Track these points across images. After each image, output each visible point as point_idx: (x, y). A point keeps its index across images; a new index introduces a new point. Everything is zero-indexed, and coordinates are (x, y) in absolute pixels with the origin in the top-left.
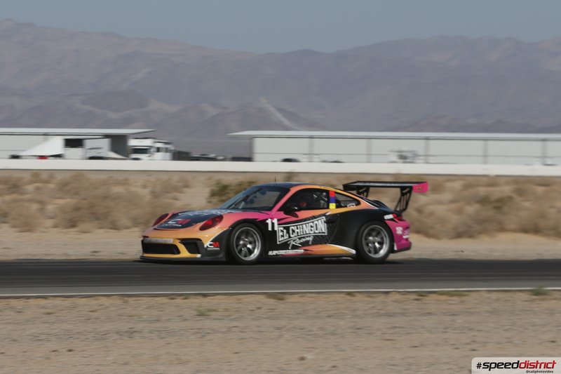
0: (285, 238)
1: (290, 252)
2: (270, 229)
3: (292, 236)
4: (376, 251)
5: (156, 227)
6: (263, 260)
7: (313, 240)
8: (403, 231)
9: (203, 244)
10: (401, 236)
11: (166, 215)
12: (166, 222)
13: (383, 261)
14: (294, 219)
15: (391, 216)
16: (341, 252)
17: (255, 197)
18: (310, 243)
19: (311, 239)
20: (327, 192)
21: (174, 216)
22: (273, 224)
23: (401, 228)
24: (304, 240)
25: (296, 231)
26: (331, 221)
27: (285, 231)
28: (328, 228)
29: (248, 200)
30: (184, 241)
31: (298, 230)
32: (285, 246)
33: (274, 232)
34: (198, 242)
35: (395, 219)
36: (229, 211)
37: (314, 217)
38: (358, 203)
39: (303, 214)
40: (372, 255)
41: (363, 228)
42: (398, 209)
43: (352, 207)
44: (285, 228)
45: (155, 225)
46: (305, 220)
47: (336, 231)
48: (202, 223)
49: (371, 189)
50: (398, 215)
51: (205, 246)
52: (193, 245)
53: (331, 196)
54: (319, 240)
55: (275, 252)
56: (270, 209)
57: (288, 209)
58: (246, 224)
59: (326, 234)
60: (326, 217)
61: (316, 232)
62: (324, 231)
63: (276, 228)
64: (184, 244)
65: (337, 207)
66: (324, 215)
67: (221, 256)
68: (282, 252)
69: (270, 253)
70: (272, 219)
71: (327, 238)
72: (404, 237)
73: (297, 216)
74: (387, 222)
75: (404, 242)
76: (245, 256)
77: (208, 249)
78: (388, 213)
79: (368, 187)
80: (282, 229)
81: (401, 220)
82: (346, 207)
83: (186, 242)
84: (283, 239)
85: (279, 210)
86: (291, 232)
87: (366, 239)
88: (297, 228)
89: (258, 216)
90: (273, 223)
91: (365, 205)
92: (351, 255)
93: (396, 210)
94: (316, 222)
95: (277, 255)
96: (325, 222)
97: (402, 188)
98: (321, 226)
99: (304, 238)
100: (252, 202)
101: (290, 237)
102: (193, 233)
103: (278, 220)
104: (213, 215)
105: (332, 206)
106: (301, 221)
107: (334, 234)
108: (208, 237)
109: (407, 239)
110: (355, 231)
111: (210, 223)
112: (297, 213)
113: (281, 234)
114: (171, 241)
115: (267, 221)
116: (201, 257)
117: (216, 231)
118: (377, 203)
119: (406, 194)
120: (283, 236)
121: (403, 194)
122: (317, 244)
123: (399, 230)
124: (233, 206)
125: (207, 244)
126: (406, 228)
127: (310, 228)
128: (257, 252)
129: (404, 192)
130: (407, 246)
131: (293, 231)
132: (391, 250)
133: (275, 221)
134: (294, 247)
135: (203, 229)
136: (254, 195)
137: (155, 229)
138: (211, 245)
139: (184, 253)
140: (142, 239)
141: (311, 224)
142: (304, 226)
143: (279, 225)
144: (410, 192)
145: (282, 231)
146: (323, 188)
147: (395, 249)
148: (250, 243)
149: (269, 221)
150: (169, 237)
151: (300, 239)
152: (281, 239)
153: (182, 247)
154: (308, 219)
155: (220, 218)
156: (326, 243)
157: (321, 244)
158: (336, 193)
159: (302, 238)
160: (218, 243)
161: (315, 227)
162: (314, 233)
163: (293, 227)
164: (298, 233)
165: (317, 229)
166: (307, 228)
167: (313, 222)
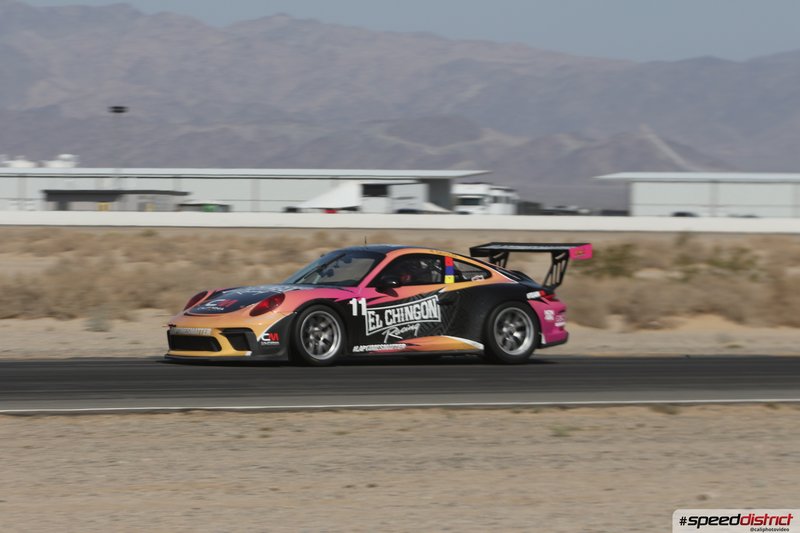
0: (378, 326)
1: (386, 347)
2: (355, 313)
3: (388, 323)
4: (516, 344)
5: (188, 311)
6: (344, 358)
7: (420, 329)
8: (555, 316)
9: (254, 337)
10: (551, 324)
11: (205, 294)
12: (203, 304)
13: (526, 359)
14: (391, 298)
15: (536, 294)
16: (462, 348)
17: (336, 267)
18: (416, 334)
19: (416, 328)
20: (442, 258)
21: (216, 294)
22: (359, 306)
23: (552, 312)
24: (406, 329)
25: (394, 316)
26: (446, 301)
27: (377, 316)
28: (442, 312)
29: (325, 271)
30: (227, 332)
31: (398, 315)
32: (378, 338)
33: (361, 318)
34: (247, 333)
35: (544, 299)
36: (295, 288)
37: (422, 296)
38: (489, 275)
39: (404, 292)
40: (505, 350)
41: (494, 312)
42: (548, 284)
43: (478, 281)
44: (377, 312)
45: (187, 308)
46: (408, 300)
47: (454, 316)
48: (254, 306)
49: (511, 255)
50: (548, 292)
51: (258, 339)
52: (240, 337)
53: (447, 264)
54: (428, 329)
55: (362, 348)
56: (356, 284)
57: (382, 284)
58: (320, 306)
59: (439, 321)
60: (440, 295)
61: (424, 317)
62: (436, 316)
63: (364, 313)
64: (227, 336)
65: (456, 281)
66: (437, 293)
67: (281, 353)
68: (374, 348)
69: (356, 349)
70: (358, 298)
71: (442, 326)
72: (558, 325)
73: (396, 295)
74: (531, 302)
75: (557, 332)
76: (316, 353)
77: (262, 343)
78: (533, 290)
79: (507, 252)
80: (373, 313)
81: (551, 299)
82: (470, 280)
83: (229, 333)
84: (374, 328)
85: (370, 285)
86: (386, 318)
87: (500, 328)
88: (396, 313)
89: (338, 295)
91: (498, 277)
92: (477, 353)
93: (544, 286)
94: (425, 303)
95: (365, 352)
96: (437, 303)
97: (555, 253)
98: (432, 310)
99: (406, 326)
100: (330, 274)
101: (385, 325)
102: (241, 319)
103: (368, 301)
104: (271, 293)
105: (449, 279)
106: (401, 301)
107: (451, 320)
108: (262, 326)
109: (561, 328)
110: (483, 316)
111: (266, 305)
112: (396, 290)
113: (372, 320)
114: (207, 331)
115: (351, 302)
116: (252, 355)
117: (274, 317)
118: (518, 275)
119: (560, 261)
120: (374, 324)
121: (555, 262)
122: (426, 336)
123: (549, 315)
124: (303, 280)
125: (261, 335)
126: (560, 311)
127: (415, 312)
128: (334, 349)
129: (557, 258)
130: (562, 338)
131: (390, 317)
132: (537, 344)
133: (363, 302)
134: (392, 340)
135: (254, 313)
136: (334, 263)
137: (186, 314)
138: (266, 337)
139: (228, 350)
140: (168, 328)
141: (418, 306)
143: (368, 307)
144: (566, 258)
145: (372, 316)
146: (435, 252)
147: (544, 342)
148: (324, 330)
149: (353, 302)
150: (205, 327)
151: (400, 328)
152: (371, 329)
153: (223, 341)
154: (413, 299)
155: (280, 298)
156: (439, 334)
157: (432, 335)
158: (455, 260)
159: (403, 326)
160: (276, 335)
161: (422, 311)
162: (422, 319)
163: (389, 311)
164: (397, 319)
165: (425, 314)
166: (410, 313)
167: (420, 304)
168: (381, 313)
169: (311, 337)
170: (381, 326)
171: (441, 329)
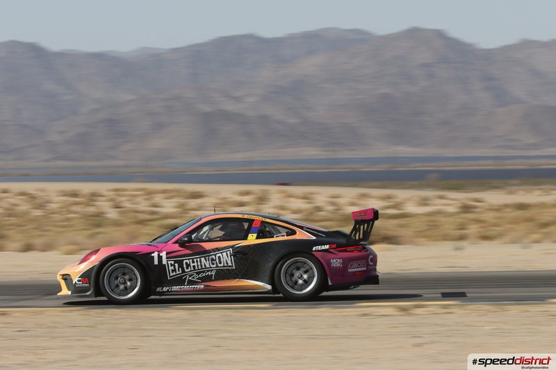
0: (178, 273)
1: (187, 288)
2: (156, 262)
3: (186, 270)
7: (217, 274)
8: (343, 264)
9: (71, 280)
10: (340, 270)
13: (309, 297)
15: (327, 247)
18: (213, 278)
19: (213, 273)
20: (252, 221)
22: (160, 258)
24: (204, 275)
25: (192, 265)
26: (239, 253)
27: (176, 265)
28: (235, 262)
30: (63, 277)
31: (195, 264)
33: (161, 267)
34: (68, 278)
35: (332, 250)
37: (218, 250)
38: (292, 233)
44: (175, 262)
46: (205, 253)
47: (246, 264)
51: (74, 283)
53: (254, 226)
54: (223, 274)
55: (165, 289)
59: (234, 268)
60: (235, 248)
61: (219, 265)
62: (230, 264)
63: (165, 262)
65: (258, 238)
66: (232, 247)
67: (88, 293)
68: (175, 288)
69: (159, 289)
70: (159, 252)
71: (236, 271)
74: (315, 254)
77: (77, 286)
80: (173, 262)
81: (341, 252)
82: (273, 237)
84: (174, 273)
86: (185, 266)
88: (193, 262)
90: (161, 256)
91: (300, 235)
92: (266, 292)
94: (220, 255)
95: (168, 292)
96: (232, 255)
98: (226, 259)
99: (204, 272)
101: (183, 271)
103: (167, 254)
105: (252, 236)
106: (198, 254)
107: (244, 268)
108: (77, 270)
110: (271, 264)
113: (172, 268)
115: (153, 255)
116: (71, 294)
117: (84, 267)
120: (174, 270)
122: (223, 279)
123: (337, 263)
125: (75, 280)
127: (211, 261)
128: (136, 290)
131: (188, 265)
132: (322, 286)
133: (164, 254)
134: (191, 282)
135: (80, 263)
138: (79, 281)
141: (213, 257)
142: (203, 259)
143: (167, 258)
145: (171, 265)
146: (246, 217)
147: (330, 283)
149: (155, 255)
151: (197, 273)
152: (172, 274)
153: (63, 284)
154: (210, 251)
156: (235, 278)
157: (228, 279)
159: (200, 272)
160: (86, 279)
161: (217, 261)
162: (217, 266)
163: (188, 261)
164: (194, 267)
165: (220, 263)
166: (206, 262)
167: (215, 255)
168: (181, 265)
170: (181, 272)
171: (236, 274)
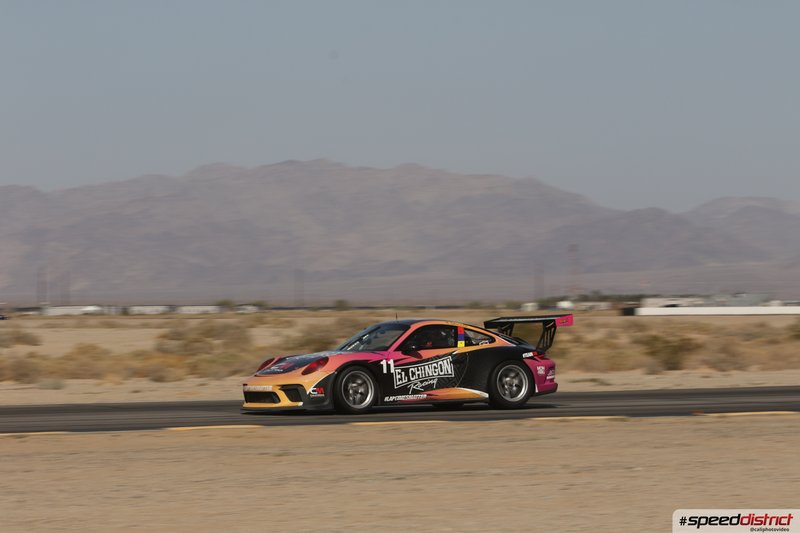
0: (404, 381)
1: (411, 397)
2: (385, 371)
3: (412, 379)
4: (514, 395)
6: (377, 407)
7: (438, 383)
8: (546, 371)
9: (305, 391)
10: (543, 378)
11: (272, 360)
13: (522, 405)
14: (414, 359)
15: (531, 354)
16: (472, 397)
18: (434, 387)
19: (435, 382)
21: (281, 360)
22: (388, 366)
24: (427, 383)
25: (417, 373)
26: (458, 361)
27: (403, 373)
28: (455, 370)
30: (285, 388)
31: (420, 372)
32: (404, 390)
33: (390, 375)
34: (299, 388)
35: (536, 358)
37: (438, 357)
38: (493, 340)
39: (426, 354)
40: (508, 398)
41: (497, 369)
42: (541, 346)
43: (485, 345)
44: (403, 370)
45: (258, 371)
46: (428, 360)
47: (465, 371)
48: (306, 366)
50: (541, 354)
51: (308, 393)
52: (293, 391)
53: (460, 333)
54: (444, 383)
55: (392, 399)
56: (386, 349)
58: (356, 367)
59: (453, 376)
60: (453, 356)
61: (441, 373)
62: (450, 373)
63: (392, 371)
64: (283, 390)
65: (466, 345)
66: (450, 354)
67: (326, 404)
68: (401, 398)
69: (386, 399)
70: (387, 360)
71: (456, 380)
72: (548, 378)
73: (420, 356)
74: (526, 361)
75: (547, 383)
76: (354, 403)
77: (311, 396)
78: (528, 351)
79: (512, 324)
80: (400, 371)
81: (542, 358)
82: (478, 345)
83: (286, 389)
84: (401, 382)
86: (410, 374)
87: (501, 380)
88: (418, 370)
90: (388, 364)
91: (501, 342)
92: (483, 400)
93: (537, 349)
94: (441, 362)
95: (395, 401)
96: (451, 362)
97: (546, 323)
98: (447, 367)
99: (426, 380)
101: (409, 380)
102: (295, 378)
103: (395, 362)
106: (423, 361)
107: (463, 376)
108: (310, 383)
109: (552, 380)
111: (315, 366)
113: (399, 376)
114: (269, 388)
115: (382, 363)
116: (302, 405)
117: (320, 375)
118: (517, 340)
120: (400, 380)
121: (545, 330)
122: (443, 388)
123: (541, 370)
125: (310, 390)
126: (550, 368)
127: (433, 370)
128: (369, 399)
129: (547, 326)
130: (553, 388)
131: (413, 374)
132: (531, 393)
133: (391, 362)
134: (415, 392)
135: (305, 373)
137: (256, 375)
138: (314, 391)
139: (285, 402)
141: (436, 365)
142: (427, 367)
143: (395, 366)
144: (554, 325)
145: (399, 373)
147: (537, 391)
148: (360, 385)
149: (384, 363)
151: (422, 382)
152: (399, 383)
153: (282, 395)
154: (431, 359)
155: (324, 361)
157: (448, 387)
158: (466, 329)
159: (424, 381)
160: (322, 389)
161: (439, 369)
162: (439, 375)
163: (413, 369)
164: (419, 375)
165: (442, 371)
166: (429, 370)
167: (437, 363)
168: (407, 374)
169: (351, 392)
170: (407, 381)
171: (455, 382)
